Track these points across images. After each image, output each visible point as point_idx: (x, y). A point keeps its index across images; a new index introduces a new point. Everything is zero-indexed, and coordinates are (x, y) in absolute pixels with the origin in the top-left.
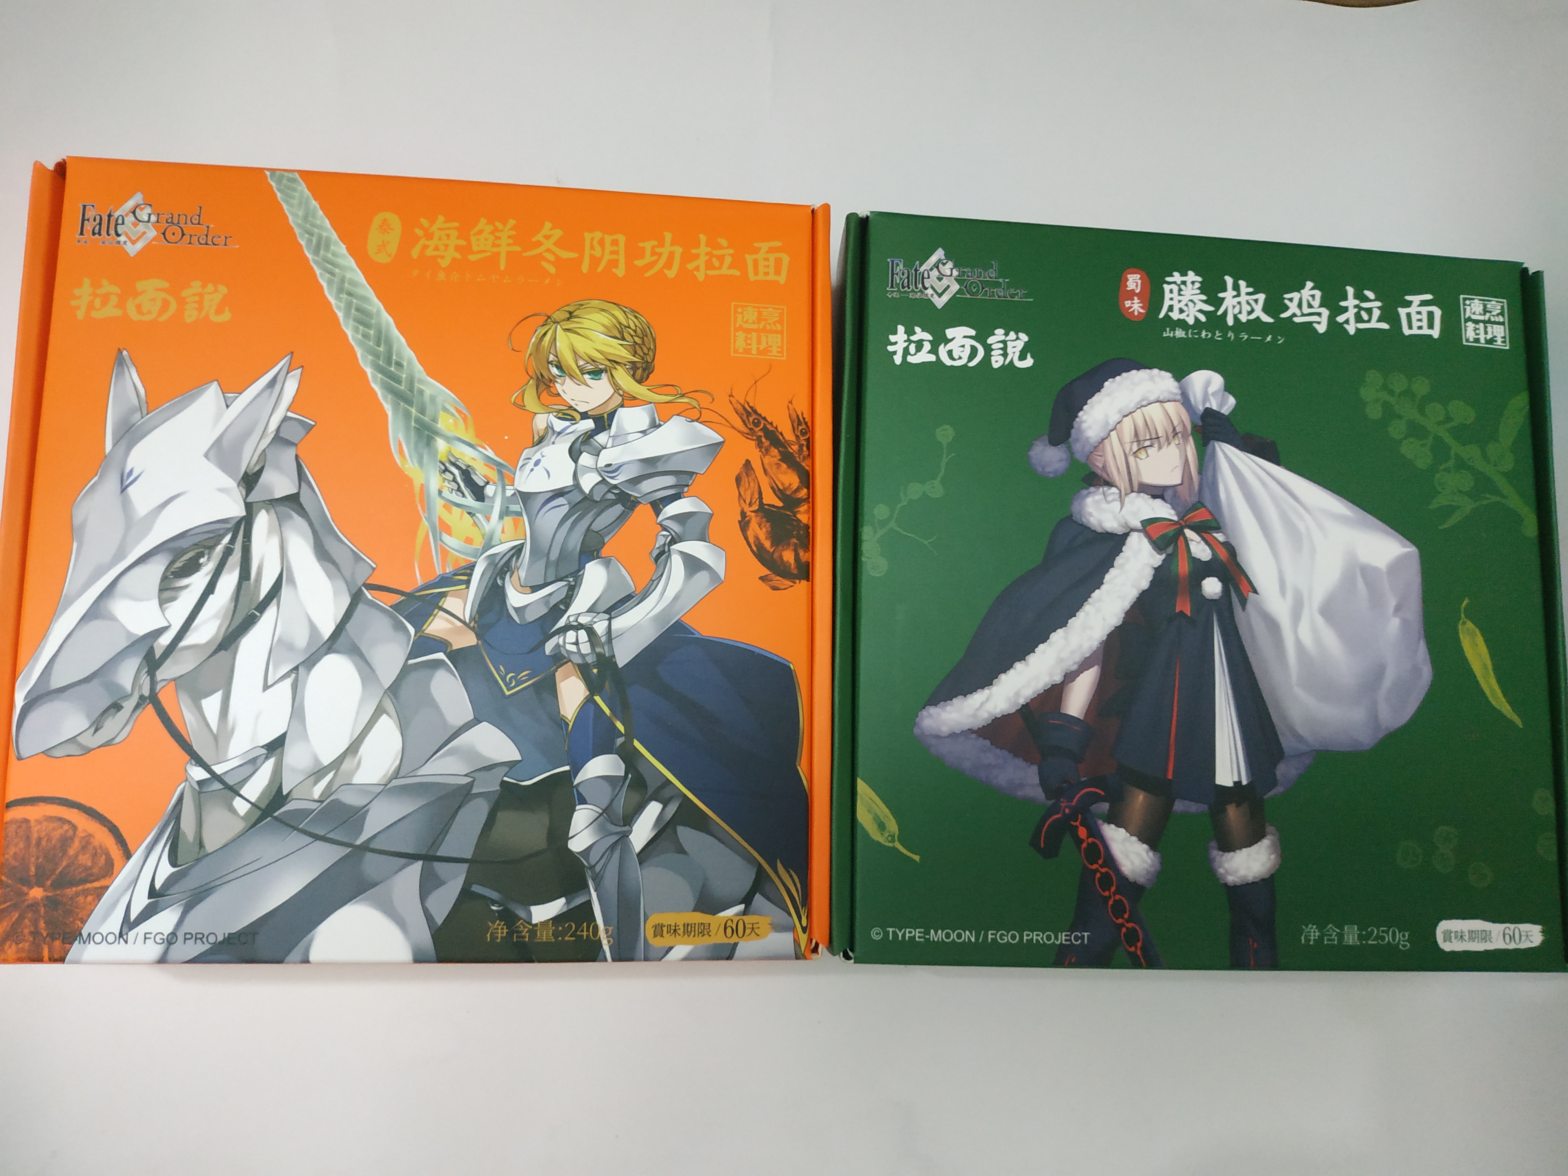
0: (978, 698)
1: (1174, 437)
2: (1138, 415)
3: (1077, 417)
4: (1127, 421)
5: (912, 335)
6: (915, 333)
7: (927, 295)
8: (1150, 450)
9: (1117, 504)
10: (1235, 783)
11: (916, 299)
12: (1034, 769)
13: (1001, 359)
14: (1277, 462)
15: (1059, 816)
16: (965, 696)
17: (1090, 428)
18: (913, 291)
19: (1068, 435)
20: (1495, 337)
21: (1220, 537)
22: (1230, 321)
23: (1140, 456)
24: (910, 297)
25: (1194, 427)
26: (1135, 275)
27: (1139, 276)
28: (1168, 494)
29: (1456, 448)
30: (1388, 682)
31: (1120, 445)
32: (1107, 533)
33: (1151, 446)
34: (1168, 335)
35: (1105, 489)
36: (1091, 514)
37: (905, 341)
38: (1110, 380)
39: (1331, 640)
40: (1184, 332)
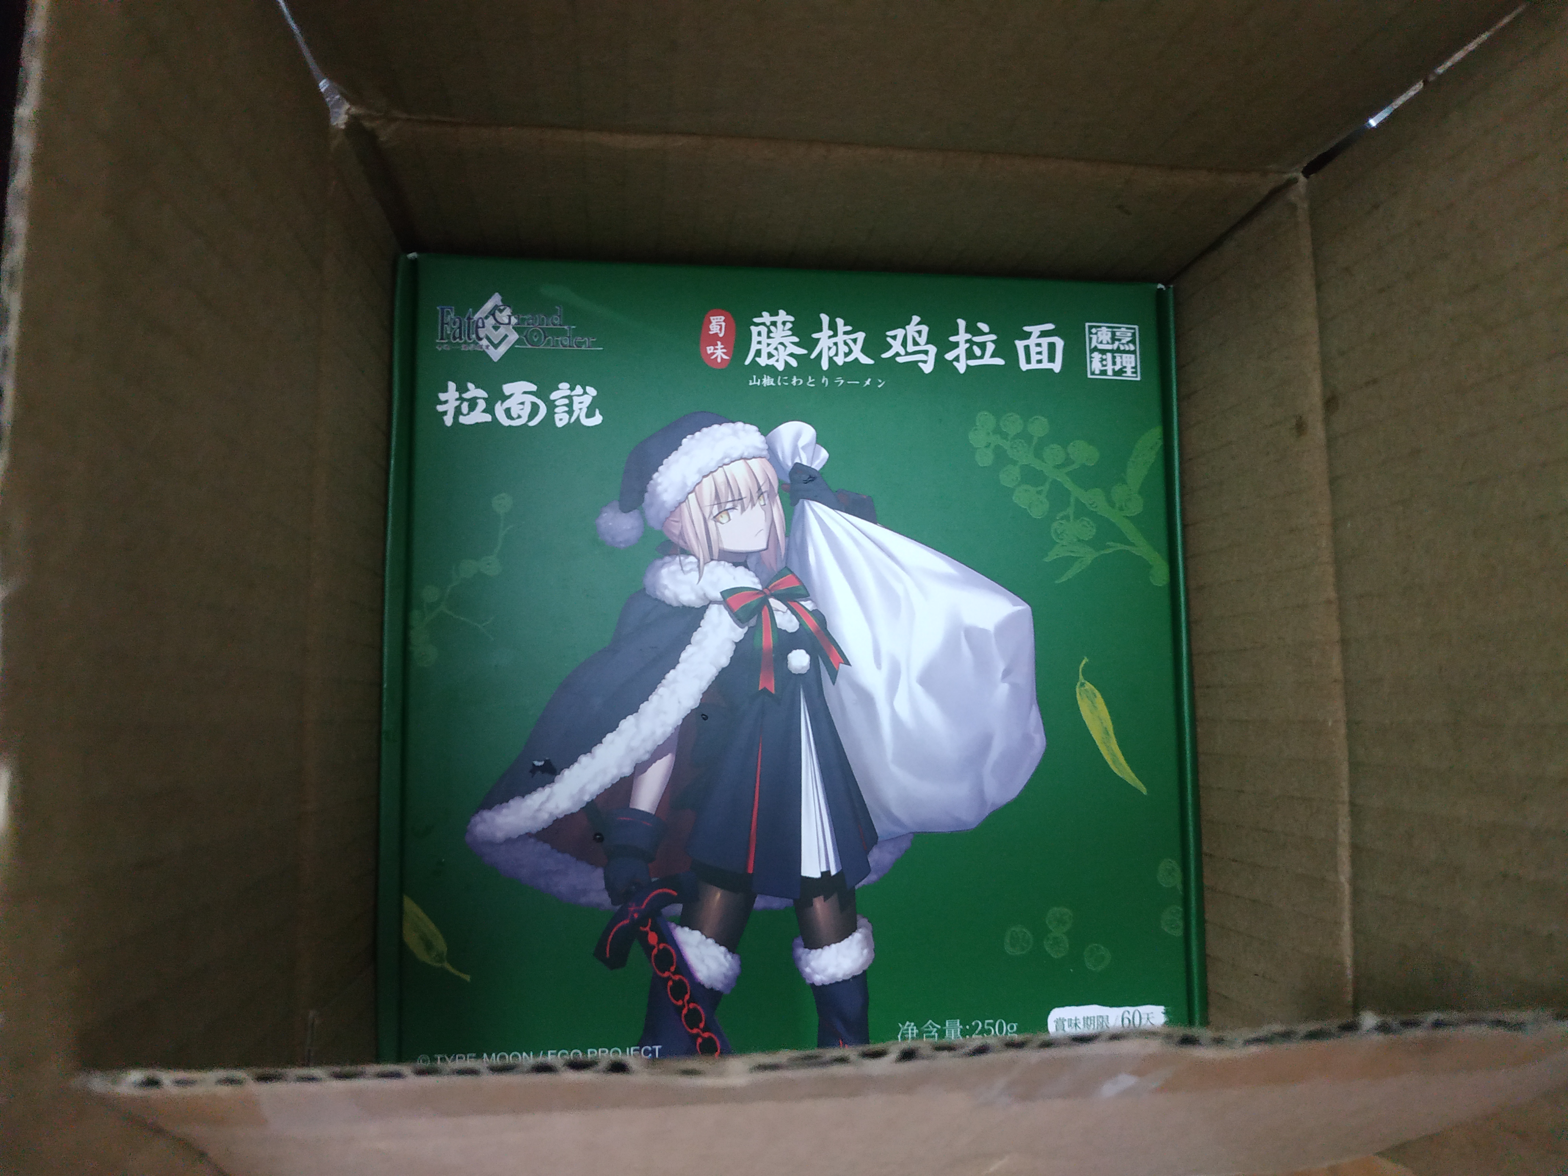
0: (536, 799)
1: (759, 497)
2: (719, 476)
3: (651, 479)
4: (707, 483)
5: (464, 393)
6: (467, 390)
7: (481, 347)
8: (731, 513)
9: (695, 575)
10: (822, 873)
11: (469, 351)
12: (599, 873)
13: (567, 416)
14: (873, 519)
15: (626, 922)
16: (523, 797)
17: (666, 491)
18: (465, 342)
19: (642, 500)
20: (1125, 367)
21: (808, 605)
22: (825, 365)
23: (721, 519)
24: (463, 349)
25: (781, 484)
26: (719, 317)
27: (723, 318)
28: (751, 561)
29: (1076, 492)
30: (994, 754)
31: (698, 509)
32: (684, 606)
33: (733, 508)
34: (755, 383)
35: (682, 558)
36: (666, 587)
37: (457, 400)
38: (689, 436)
39: (931, 711)
40: (773, 380)
